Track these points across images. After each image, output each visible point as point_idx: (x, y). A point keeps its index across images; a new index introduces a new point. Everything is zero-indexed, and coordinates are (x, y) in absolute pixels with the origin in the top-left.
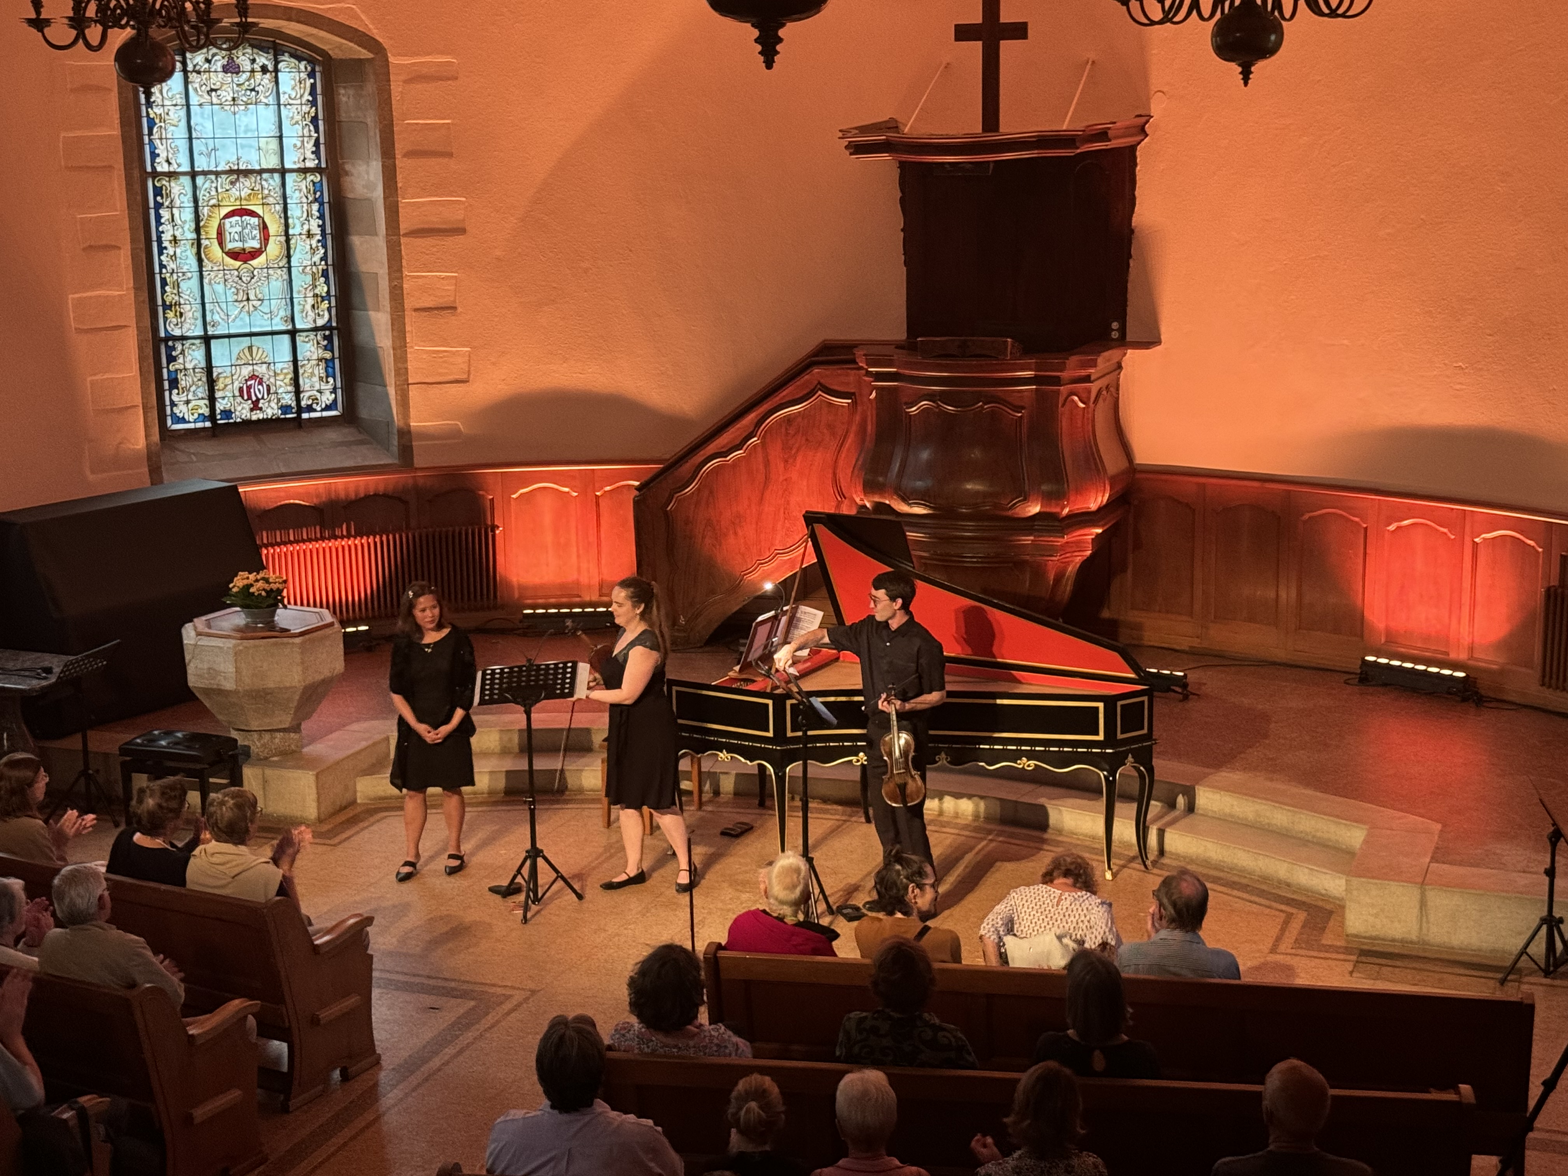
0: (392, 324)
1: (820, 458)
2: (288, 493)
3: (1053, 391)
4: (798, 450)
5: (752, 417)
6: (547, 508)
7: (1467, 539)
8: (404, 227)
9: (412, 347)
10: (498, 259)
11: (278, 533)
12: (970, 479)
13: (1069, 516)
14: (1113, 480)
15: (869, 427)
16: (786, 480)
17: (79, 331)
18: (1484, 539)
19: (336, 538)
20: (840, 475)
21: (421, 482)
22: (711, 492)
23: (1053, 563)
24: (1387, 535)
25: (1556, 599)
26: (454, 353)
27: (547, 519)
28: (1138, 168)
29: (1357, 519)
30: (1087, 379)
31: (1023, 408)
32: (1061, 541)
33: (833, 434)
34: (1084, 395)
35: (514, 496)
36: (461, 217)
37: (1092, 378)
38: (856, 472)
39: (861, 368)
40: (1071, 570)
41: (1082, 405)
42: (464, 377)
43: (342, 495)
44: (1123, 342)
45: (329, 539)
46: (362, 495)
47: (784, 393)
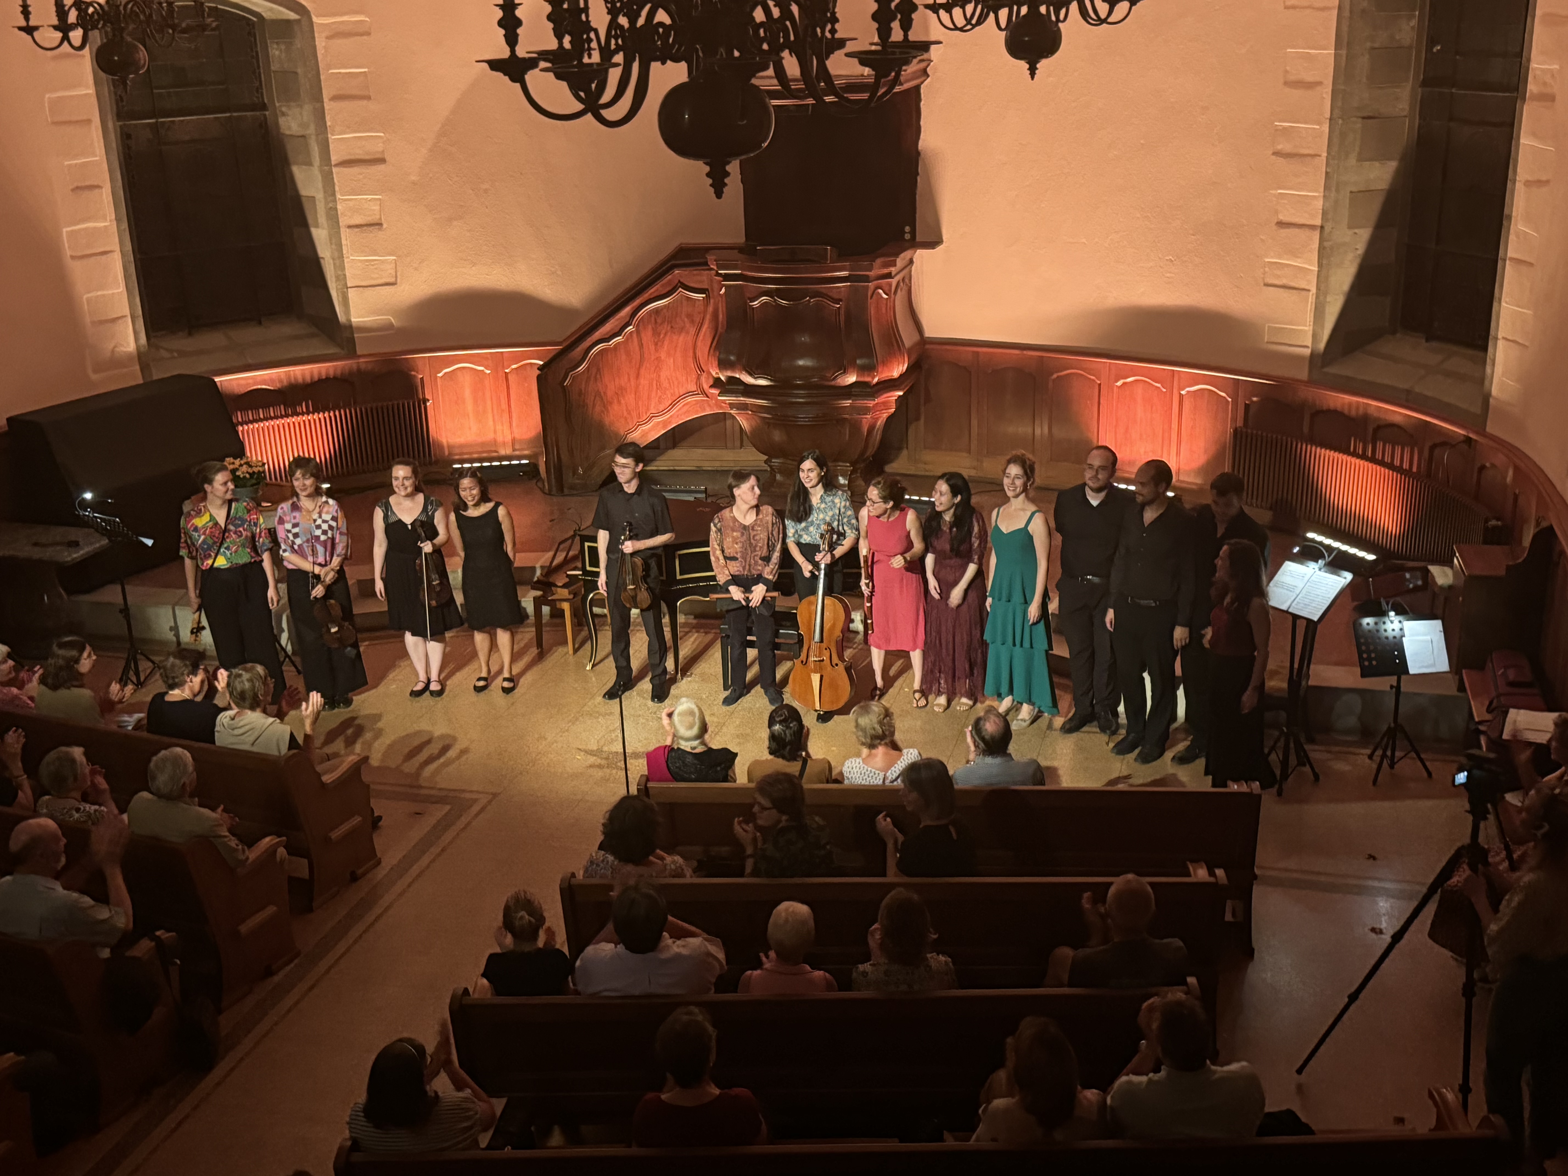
0: (331, 240)
1: (683, 340)
2: (255, 380)
3: (863, 286)
4: (666, 334)
5: (627, 310)
6: (466, 383)
7: (1175, 391)
8: (334, 159)
9: (348, 257)
10: (414, 183)
11: (250, 413)
12: (802, 357)
13: (878, 383)
14: (910, 352)
15: (721, 316)
16: (657, 358)
17: (72, 257)
18: (1188, 392)
19: (298, 414)
20: (699, 354)
21: (363, 367)
22: (598, 370)
23: (866, 420)
24: (1115, 388)
25: (1241, 438)
26: (383, 262)
27: (467, 393)
28: (922, 103)
29: (1092, 377)
30: (889, 276)
31: (841, 300)
32: (871, 403)
33: (692, 322)
34: (886, 289)
35: (440, 375)
36: (381, 149)
37: (893, 274)
38: (712, 351)
39: (712, 269)
40: (880, 423)
41: (885, 296)
42: (392, 280)
43: (300, 380)
44: (914, 244)
45: (292, 416)
46: (316, 378)
47: (652, 290)
